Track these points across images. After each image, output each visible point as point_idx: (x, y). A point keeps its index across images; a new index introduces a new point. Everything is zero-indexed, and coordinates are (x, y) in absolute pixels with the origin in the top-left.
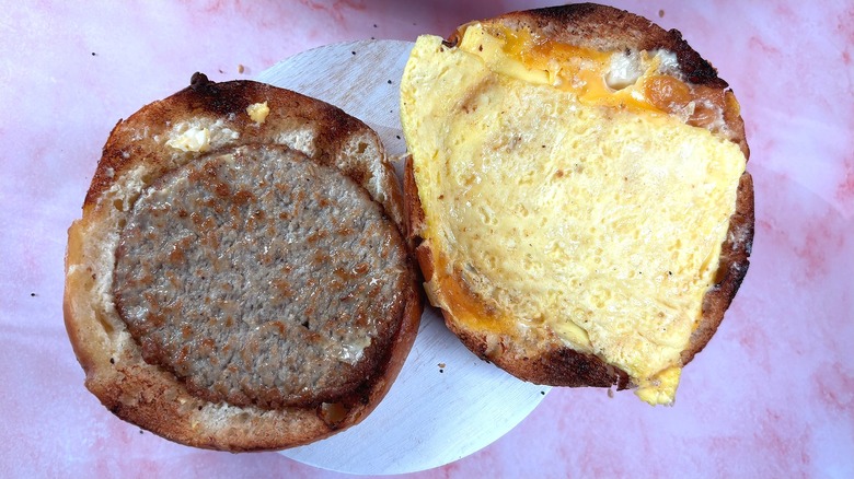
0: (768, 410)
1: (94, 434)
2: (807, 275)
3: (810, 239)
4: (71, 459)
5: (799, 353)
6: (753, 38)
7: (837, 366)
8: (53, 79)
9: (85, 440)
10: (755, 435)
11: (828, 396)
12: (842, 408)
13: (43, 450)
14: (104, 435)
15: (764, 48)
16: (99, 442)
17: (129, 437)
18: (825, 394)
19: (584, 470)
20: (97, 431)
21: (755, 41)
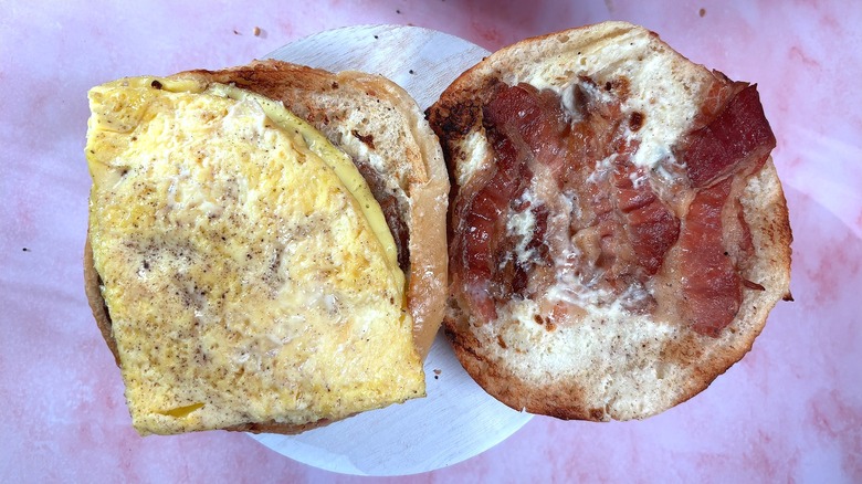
0: (760, 432)
1: (78, 396)
2: (817, 298)
3: (826, 263)
4: (54, 419)
5: (798, 377)
6: (794, 48)
7: (834, 394)
8: (58, 24)
9: (70, 402)
10: (744, 455)
11: (822, 423)
12: (834, 435)
13: (27, 408)
14: (90, 399)
15: (805, 60)
16: (84, 406)
17: (114, 402)
18: (819, 420)
19: (569, 475)
20: (82, 394)
21: (795, 51)
